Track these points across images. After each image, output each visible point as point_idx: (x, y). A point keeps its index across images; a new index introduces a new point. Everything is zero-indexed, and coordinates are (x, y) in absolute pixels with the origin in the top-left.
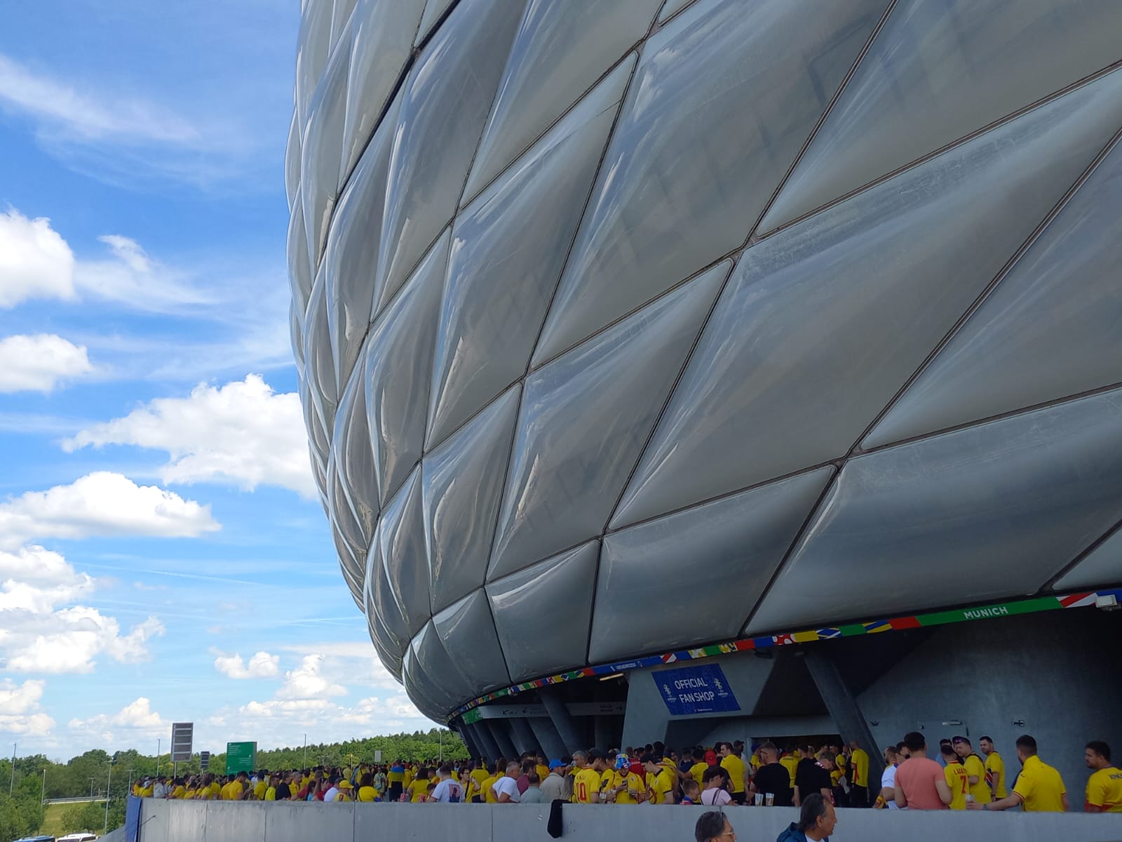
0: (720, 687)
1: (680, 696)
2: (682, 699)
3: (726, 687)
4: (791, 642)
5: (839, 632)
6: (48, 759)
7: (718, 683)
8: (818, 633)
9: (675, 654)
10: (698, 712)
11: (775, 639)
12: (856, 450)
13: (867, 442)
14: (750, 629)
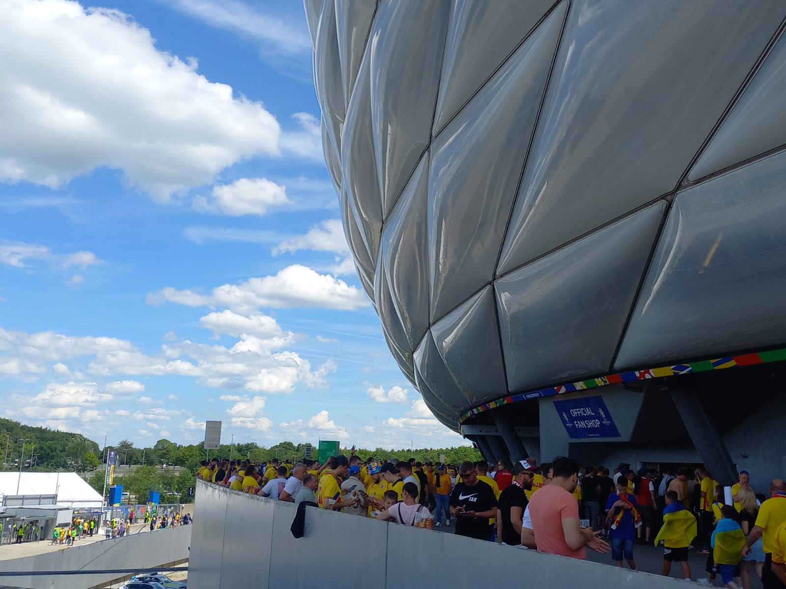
0: (604, 416)
1: (575, 422)
2: (577, 425)
3: (608, 417)
4: (650, 377)
5: (690, 368)
6: (258, 446)
7: (602, 413)
8: (672, 369)
9: (565, 387)
10: (589, 437)
11: (637, 374)
12: (685, 183)
13: (693, 175)
14: (618, 364)
